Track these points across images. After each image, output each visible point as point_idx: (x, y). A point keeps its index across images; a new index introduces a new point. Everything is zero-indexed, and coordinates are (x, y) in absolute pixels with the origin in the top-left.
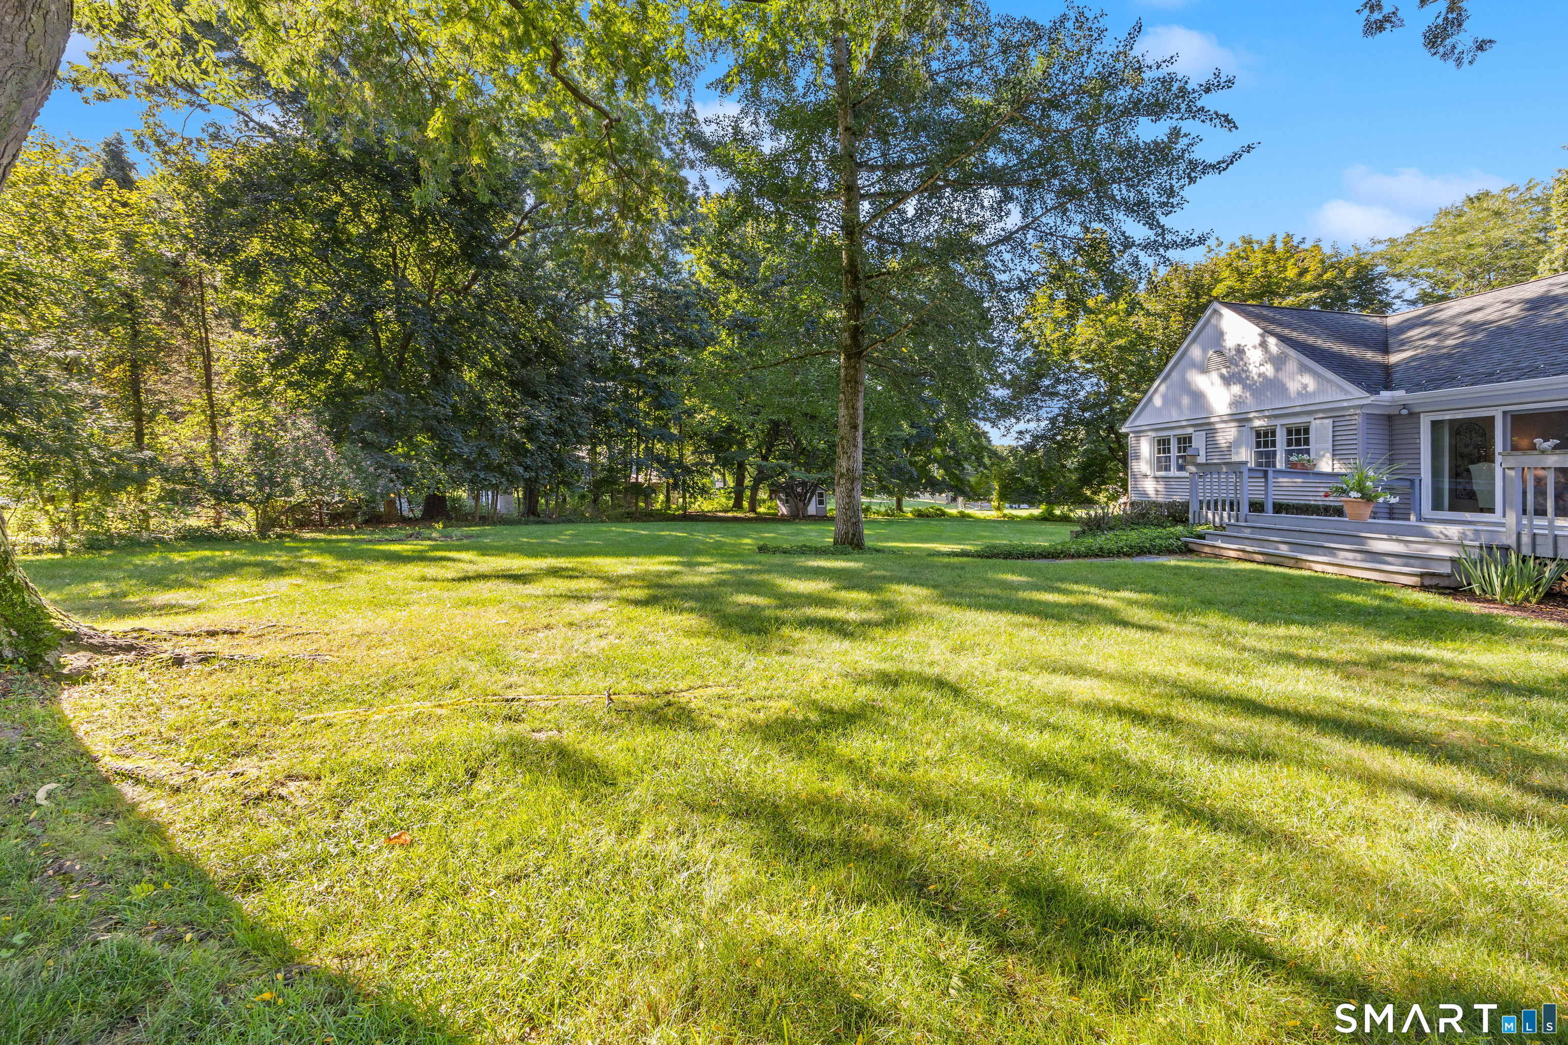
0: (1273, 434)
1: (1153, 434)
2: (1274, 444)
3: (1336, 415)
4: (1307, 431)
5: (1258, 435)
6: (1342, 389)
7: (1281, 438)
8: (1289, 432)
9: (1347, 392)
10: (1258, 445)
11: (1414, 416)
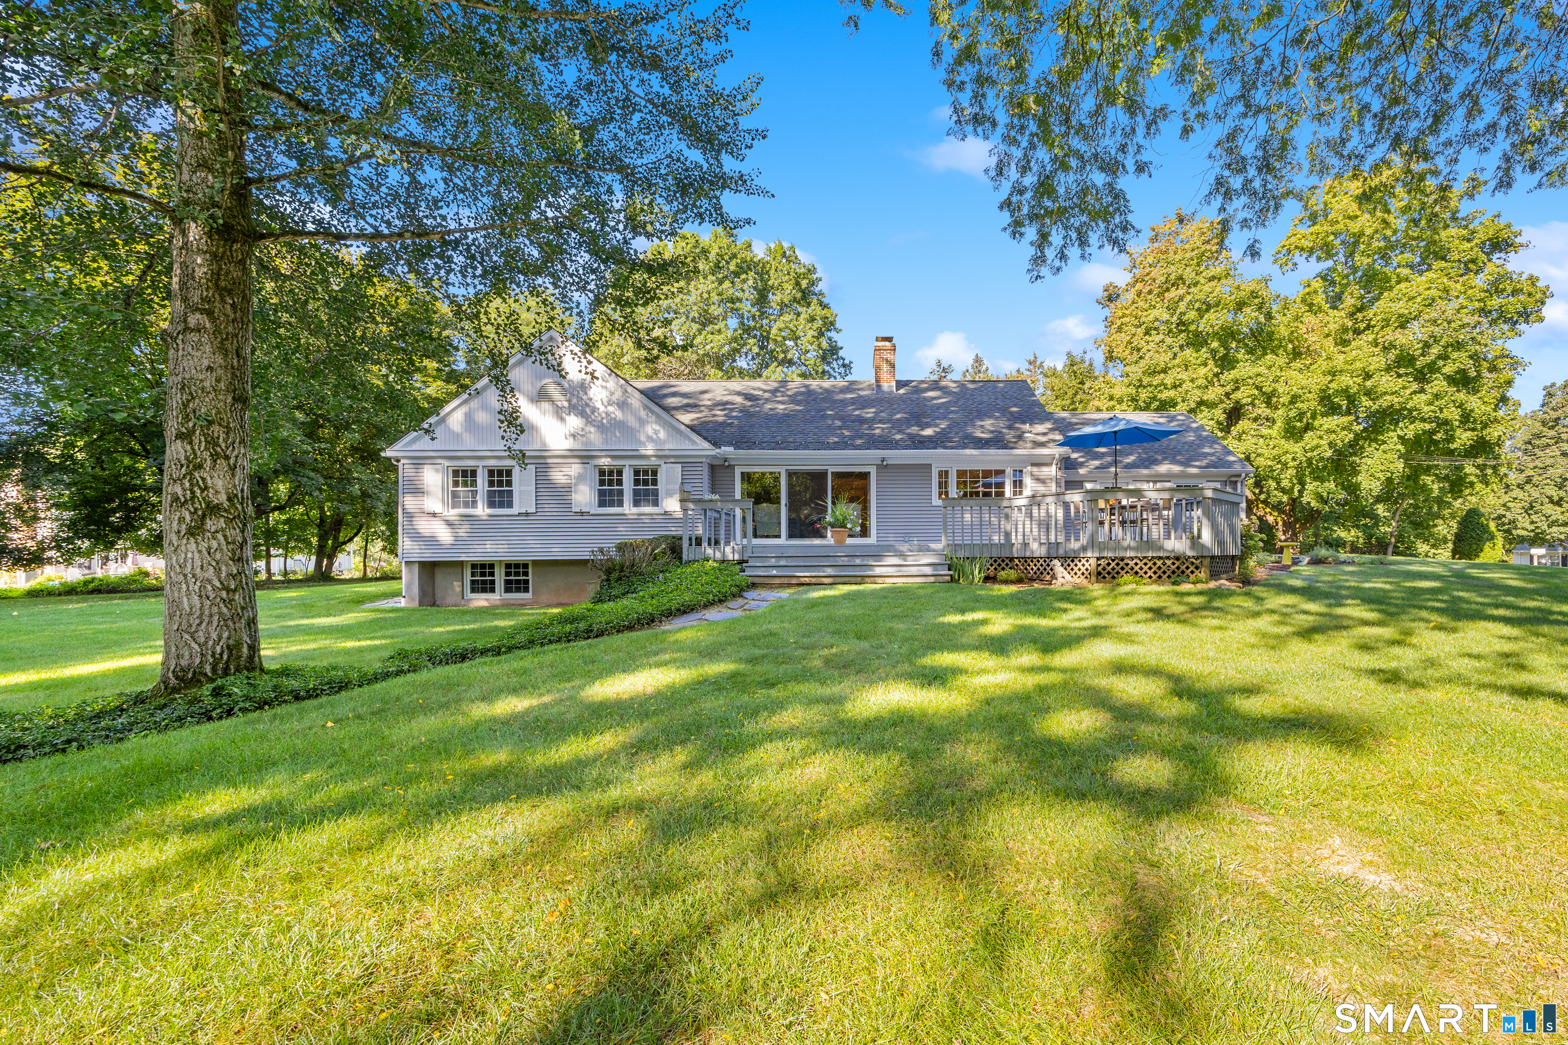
0: (620, 473)
1: (447, 463)
2: (620, 482)
3: (686, 463)
4: (655, 473)
5: (602, 473)
6: (690, 439)
7: (628, 478)
8: (637, 473)
9: (694, 443)
10: (602, 483)
11: (731, 467)
